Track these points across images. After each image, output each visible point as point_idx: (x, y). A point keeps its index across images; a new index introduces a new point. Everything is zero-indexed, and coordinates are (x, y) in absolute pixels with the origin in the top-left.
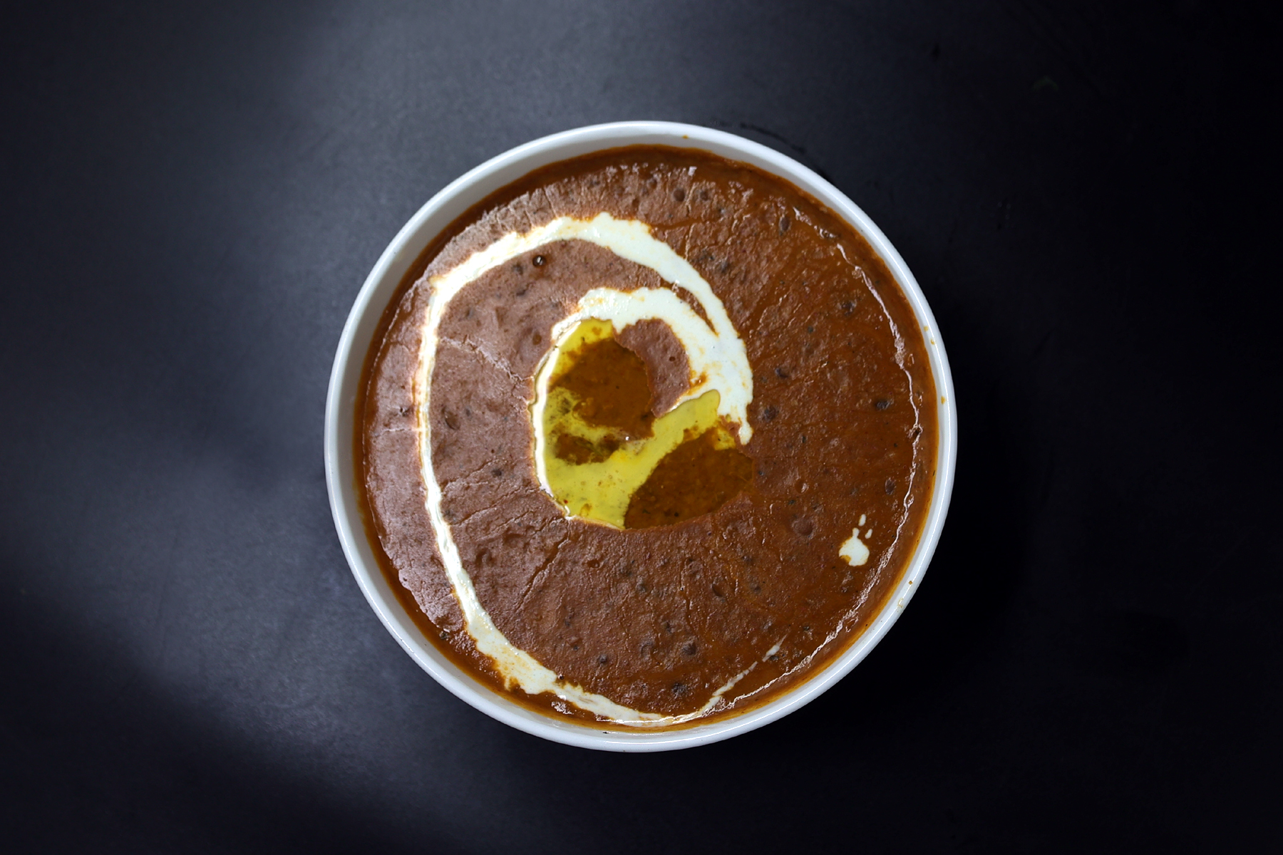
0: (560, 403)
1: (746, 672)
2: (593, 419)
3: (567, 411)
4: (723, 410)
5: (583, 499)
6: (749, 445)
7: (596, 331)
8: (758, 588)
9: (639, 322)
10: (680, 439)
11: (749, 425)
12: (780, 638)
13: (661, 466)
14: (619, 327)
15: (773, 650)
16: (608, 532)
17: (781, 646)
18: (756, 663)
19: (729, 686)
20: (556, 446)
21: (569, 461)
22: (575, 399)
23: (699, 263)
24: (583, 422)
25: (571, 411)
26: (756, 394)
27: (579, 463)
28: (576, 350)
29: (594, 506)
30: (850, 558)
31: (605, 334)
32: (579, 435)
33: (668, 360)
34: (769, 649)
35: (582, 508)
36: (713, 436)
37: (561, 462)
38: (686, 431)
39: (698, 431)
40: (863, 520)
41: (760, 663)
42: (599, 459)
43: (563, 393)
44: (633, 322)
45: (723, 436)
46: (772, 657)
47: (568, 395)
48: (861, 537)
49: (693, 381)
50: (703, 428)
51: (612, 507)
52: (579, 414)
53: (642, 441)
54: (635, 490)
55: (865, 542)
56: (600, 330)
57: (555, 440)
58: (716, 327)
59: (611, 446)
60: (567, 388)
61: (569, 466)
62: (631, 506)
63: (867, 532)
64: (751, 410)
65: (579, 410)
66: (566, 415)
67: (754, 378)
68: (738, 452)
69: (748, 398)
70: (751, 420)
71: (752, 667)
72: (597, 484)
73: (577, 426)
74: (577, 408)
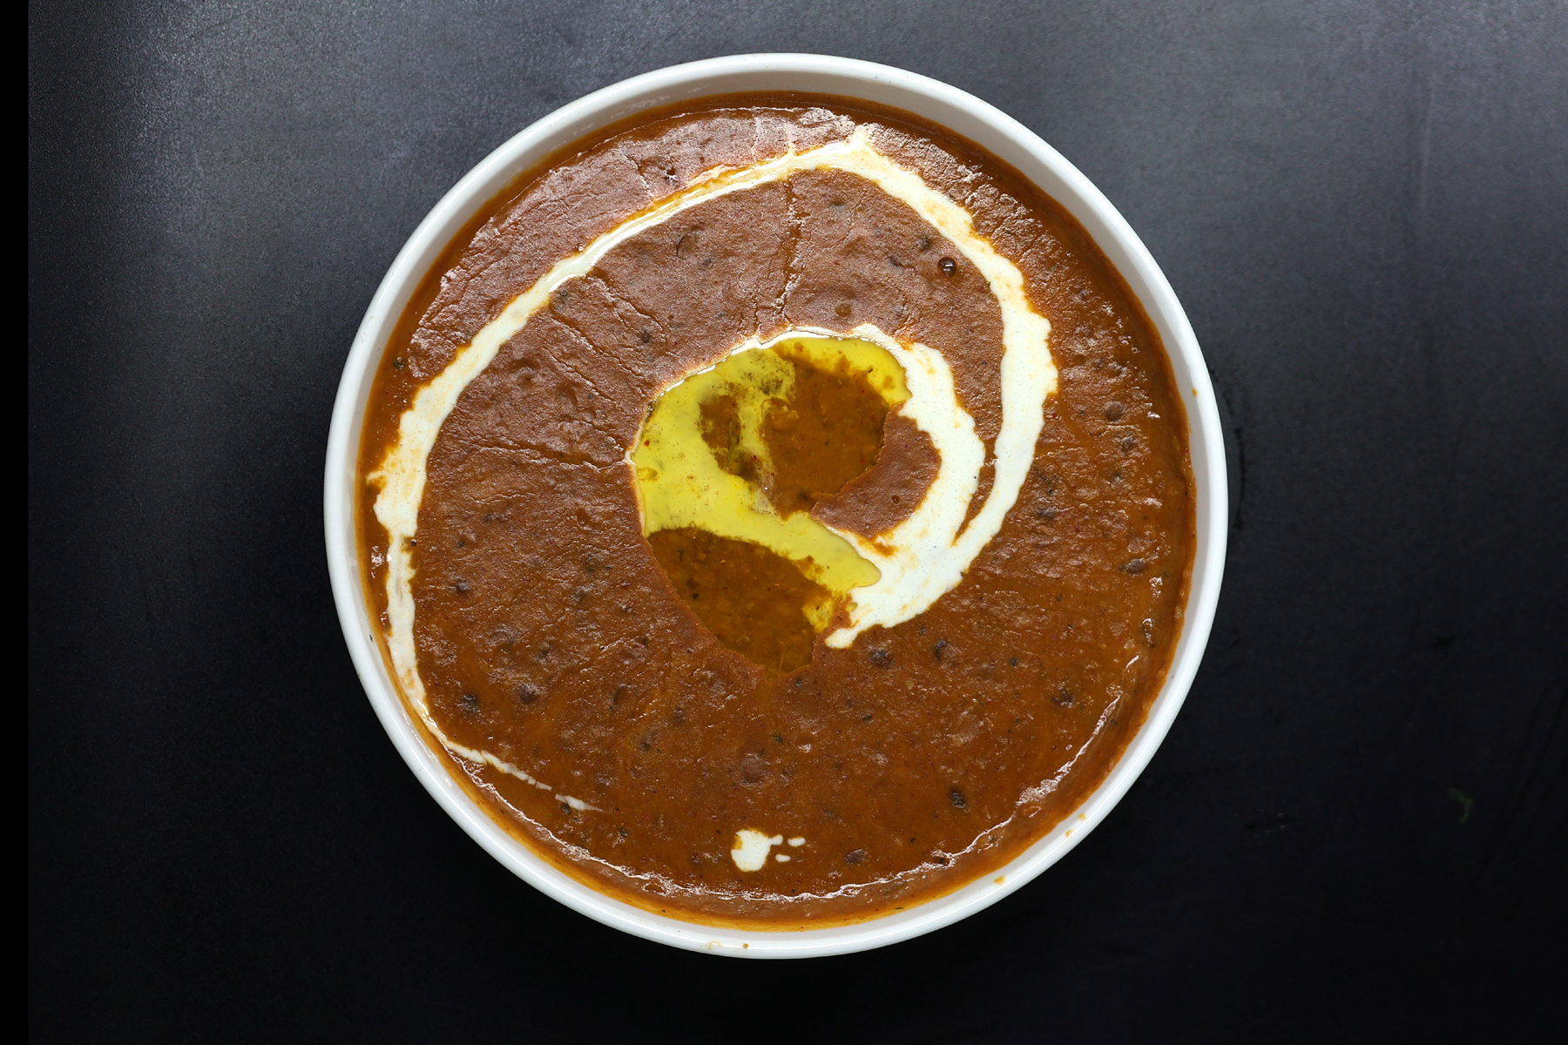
0: (773, 377)
1: (532, 781)
2: (771, 430)
3: (766, 392)
4: (859, 595)
5: (661, 465)
6: (828, 649)
7: (888, 383)
8: (647, 747)
9: (925, 434)
10: (796, 556)
11: (854, 638)
12: (594, 805)
13: (750, 548)
14: (908, 411)
15: (576, 804)
16: (634, 519)
17: (586, 811)
18: (549, 788)
19: (503, 767)
20: (714, 398)
21: (702, 424)
22: (787, 394)
23: (1036, 475)
24: (761, 420)
25: (769, 398)
26: (900, 629)
27: (706, 437)
28: (852, 367)
29: (658, 483)
30: (740, 848)
31: (890, 396)
32: (743, 422)
33: (891, 494)
34: (575, 796)
35: (649, 470)
36: (819, 598)
37: (696, 414)
38: (810, 559)
39: (817, 575)
40: (797, 842)
41: (552, 794)
42: (722, 462)
43: (788, 375)
44: (922, 425)
45: (825, 611)
46: (566, 806)
47: (788, 382)
48: (775, 850)
49: (880, 539)
50: (823, 580)
51: (668, 507)
52: (769, 409)
53: (771, 509)
54: (703, 528)
55: (771, 857)
56: (893, 387)
57: (722, 392)
58: (963, 537)
59: (746, 469)
60: (796, 378)
61: (696, 426)
62: (679, 531)
63: (784, 853)
64: (877, 632)
65: (775, 406)
66: (761, 391)
67: (919, 617)
68: (814, 639)
69: (889, 621)
70: (861, 639)
71: (542, 786)
72: (689, 473)
73: (752, 413)
74: (776, 403)
